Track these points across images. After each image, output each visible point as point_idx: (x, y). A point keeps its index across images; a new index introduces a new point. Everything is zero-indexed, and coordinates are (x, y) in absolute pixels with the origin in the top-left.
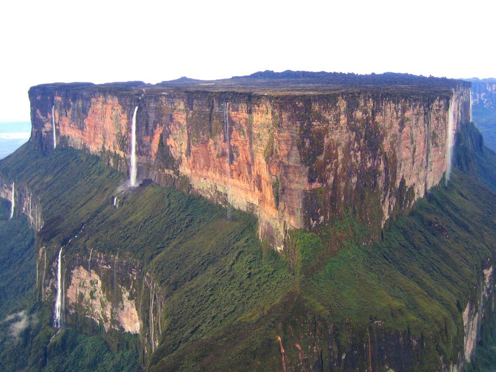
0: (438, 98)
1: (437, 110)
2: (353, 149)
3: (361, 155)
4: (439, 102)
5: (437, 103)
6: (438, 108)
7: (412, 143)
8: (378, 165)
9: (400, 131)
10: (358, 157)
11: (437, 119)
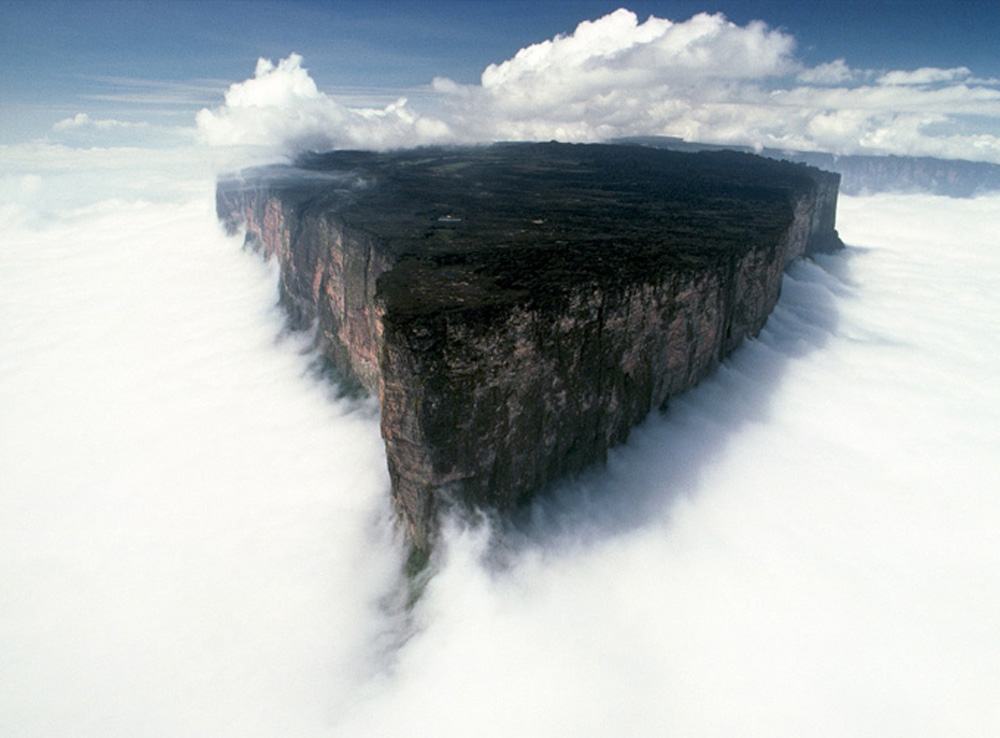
0: (754, 248)
1: (750, 268)
2: (549, 389)
3: (567, 396)
4: (756, 253)
5: (751, 255)
6: (752, 265)
7: (690, 338)
8: (606, 404)
9: (664, 327)
10: (559, 400)
11: (749, 281)
